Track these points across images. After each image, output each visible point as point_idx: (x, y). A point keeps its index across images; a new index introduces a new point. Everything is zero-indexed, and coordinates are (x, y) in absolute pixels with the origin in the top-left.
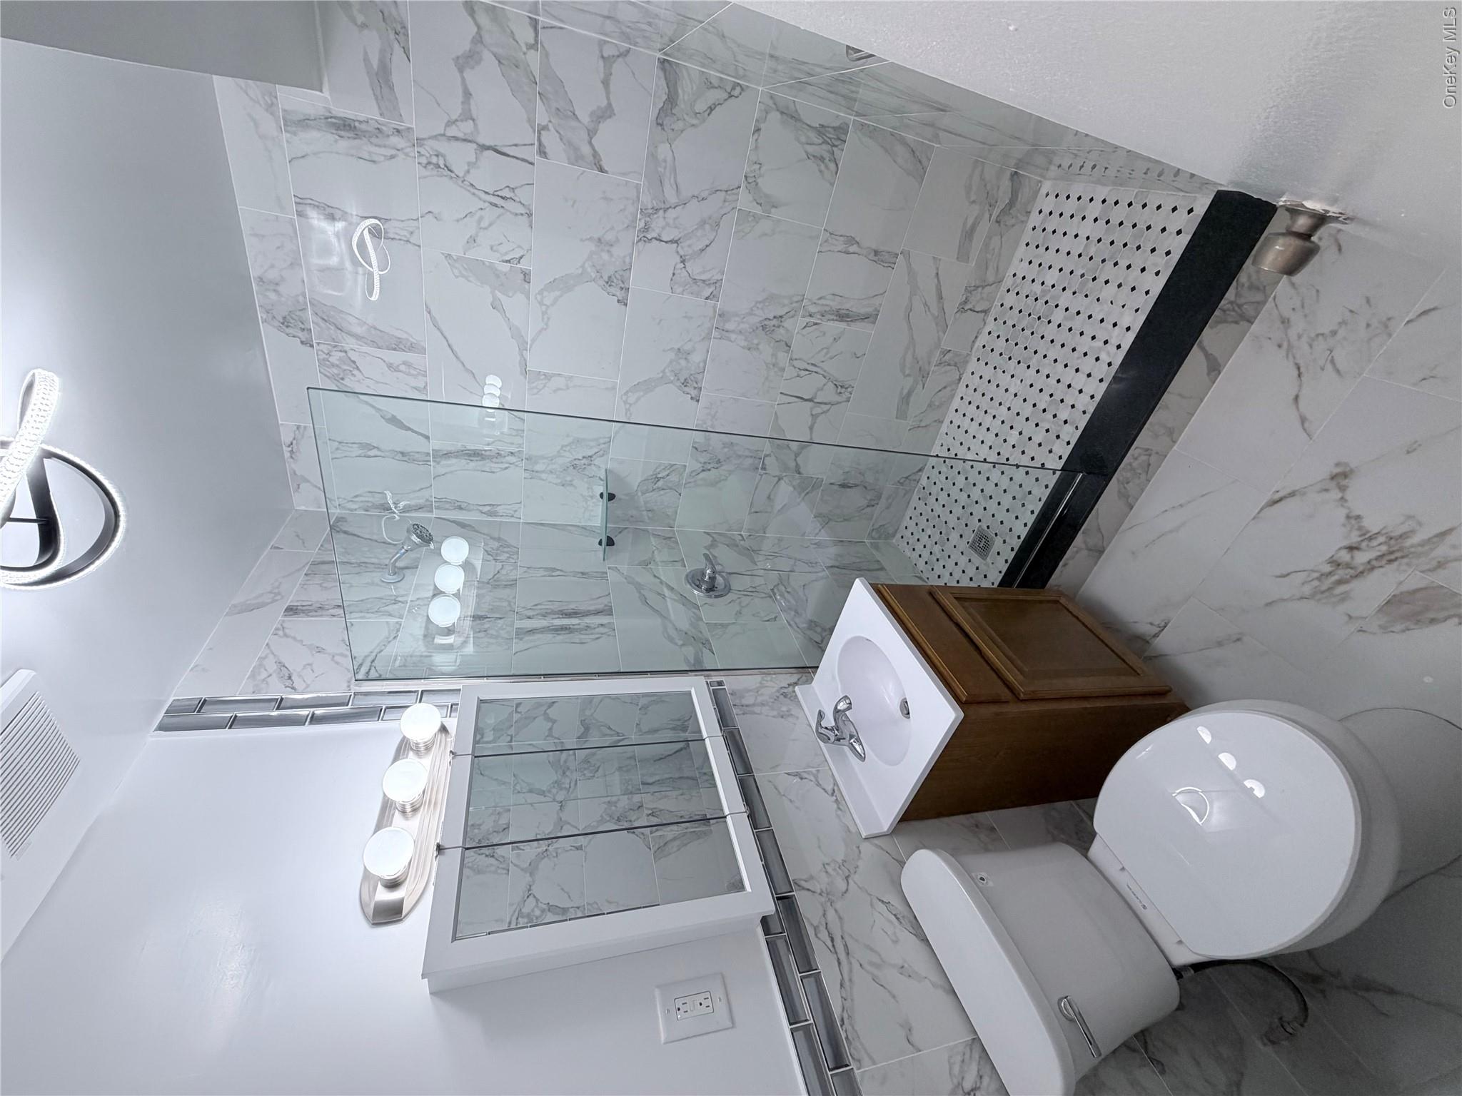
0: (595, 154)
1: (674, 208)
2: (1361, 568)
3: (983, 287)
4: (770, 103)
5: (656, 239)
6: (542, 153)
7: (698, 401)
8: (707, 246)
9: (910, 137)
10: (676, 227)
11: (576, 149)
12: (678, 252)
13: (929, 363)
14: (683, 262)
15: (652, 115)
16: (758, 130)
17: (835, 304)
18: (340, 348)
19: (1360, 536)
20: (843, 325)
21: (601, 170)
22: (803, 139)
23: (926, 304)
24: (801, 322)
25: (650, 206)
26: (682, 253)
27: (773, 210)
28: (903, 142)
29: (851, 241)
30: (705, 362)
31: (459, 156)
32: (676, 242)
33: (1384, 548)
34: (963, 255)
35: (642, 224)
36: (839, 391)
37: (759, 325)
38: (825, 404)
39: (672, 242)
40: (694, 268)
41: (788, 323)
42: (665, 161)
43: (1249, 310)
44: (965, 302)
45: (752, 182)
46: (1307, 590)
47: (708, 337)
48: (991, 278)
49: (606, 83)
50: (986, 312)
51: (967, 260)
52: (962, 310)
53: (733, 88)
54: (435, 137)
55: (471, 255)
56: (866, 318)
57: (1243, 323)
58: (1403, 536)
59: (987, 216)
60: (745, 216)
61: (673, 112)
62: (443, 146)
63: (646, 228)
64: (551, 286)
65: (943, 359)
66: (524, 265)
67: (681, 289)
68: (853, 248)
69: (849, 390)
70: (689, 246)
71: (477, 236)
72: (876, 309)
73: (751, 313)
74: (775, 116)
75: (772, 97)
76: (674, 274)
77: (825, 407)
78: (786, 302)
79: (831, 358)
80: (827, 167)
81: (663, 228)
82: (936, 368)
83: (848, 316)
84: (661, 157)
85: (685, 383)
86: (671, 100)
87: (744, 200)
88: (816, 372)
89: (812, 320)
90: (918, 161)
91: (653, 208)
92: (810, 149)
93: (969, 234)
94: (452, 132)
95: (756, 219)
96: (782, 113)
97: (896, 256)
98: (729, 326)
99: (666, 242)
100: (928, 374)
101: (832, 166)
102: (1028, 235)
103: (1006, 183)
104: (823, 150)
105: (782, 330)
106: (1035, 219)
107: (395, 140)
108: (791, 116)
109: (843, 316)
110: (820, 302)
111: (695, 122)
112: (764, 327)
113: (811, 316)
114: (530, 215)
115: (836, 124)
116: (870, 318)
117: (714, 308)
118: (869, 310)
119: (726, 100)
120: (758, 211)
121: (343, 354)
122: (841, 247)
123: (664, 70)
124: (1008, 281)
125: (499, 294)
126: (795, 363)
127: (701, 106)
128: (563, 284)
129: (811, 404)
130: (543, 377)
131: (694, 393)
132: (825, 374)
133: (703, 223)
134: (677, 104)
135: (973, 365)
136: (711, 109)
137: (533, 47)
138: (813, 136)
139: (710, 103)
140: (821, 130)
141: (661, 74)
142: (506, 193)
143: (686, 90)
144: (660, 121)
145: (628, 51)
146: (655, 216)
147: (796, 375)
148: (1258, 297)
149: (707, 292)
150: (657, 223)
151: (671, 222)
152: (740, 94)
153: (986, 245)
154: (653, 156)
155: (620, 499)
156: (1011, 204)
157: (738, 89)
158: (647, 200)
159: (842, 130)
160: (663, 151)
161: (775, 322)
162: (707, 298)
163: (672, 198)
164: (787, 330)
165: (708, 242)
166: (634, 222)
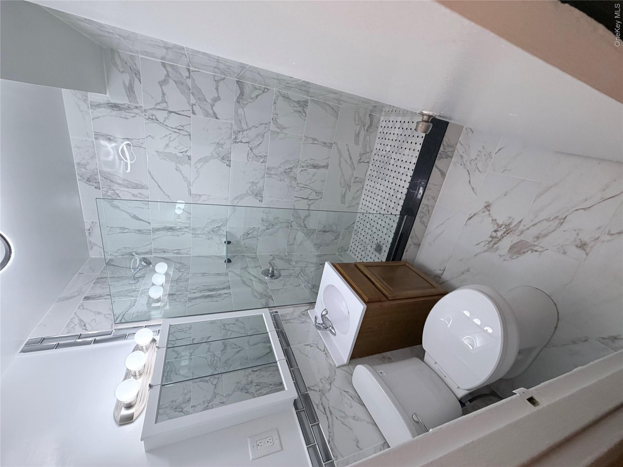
0: (214, 113)
1: (246, 130)
2: (500, 238)
3: (366, 154)
4: (279, 94)
5: (240, 142)
6: (194, 113)
7: (262, 202)
8: (260, 144)
9: (330, 103)
10: (248, 137)
11: (207, 112)
12: (249, 146)
13: (350, 182)
14: (251, 150)
15: (235, 99)
16: (275, 103)
17: (311, 162)
18: (112, 189)
19: (497, 226)
20: (316, 170)
21: (217, 118)
22: (292, 105)
23: (346, 161)
24: (299, 169)
25: (237, 130)
26: (250, 146)
27: (284, 130)
28: (328, 105)
29: (315, 139)
30: (263, 186)
31: (161, 115)
32: (248, 143)
33: (505, 229)
34: (357, 143)
35: (234, 137)
36: (317, 195)
37: (283, 171)
38: (313, 200)
39: (246, 143)
40: (255, 151)
41: (294, 170)
42: (241, 115)
43: (450, 154)
44: (360, 159)
45: (274, 120)
46: (486, 248)
47: (263, 177)
48: (368, 150)
49: (217, 89)
50: (368, 162)
51: (358, 144)
52: (359, 162)
53: (265, 90)
54: (151, 109)
55: (166, 151)
56: (324, 167)
57: (449, 159)
58: (510, 224)
59: (363, 129)
60: (273, 132)
61: (243, 97)
62: (154, 112)
63: (236, 138)
64: (200, 161)
65: (356, 181)
66: (188, 154)
67: (251, 160)
68: (316, 142)
69: (322, 194)
70: (253, 144)
71: (169, 143)
72: (327, 163)
73: (280, 167)
74: (281, 98)
75: (279, 92)
76: (248, 154)
77: (313, 201)
78: (293, 162)
79: (313, 182)
80: (302, 114)
81: (243, 138)
82: (353, 184)
83: (317, 166)
84: (239, 113)
85: (256, 195)
86: (242, 94)
87: (273, 127)
88: (308, 188)
89: (304, 169)
90: (335, 112)
91: (238, 131)
92: (295, 109)
93: (358, 135)
94: (158, 107)
95: (278, 133)
96: (283, 97)
97: (332, 144)
98: (272, 172)
99: (244, 143)
100: (351, 186)
101: (304, 114)
102: (379, 135)
103: (368, 117)
104: (300, 109)
105: (292, 173)
106: (380, 129)
107: (136, 111)
108: (286, 98)
109: (315, 167)
110: (306, 162)
111: (251, 101)
112: (285, 172)
113: (303, 167)
114: (190, 135)
115: (304, 100)
116: (326, 167)
117: (265, 166)
118: (325, 164)
119: (262, 93)
120: (278, 130)
121: (113, 191)
122: (311, 142)
123: (238, 84)
124: (375, 151)
125: (178, 165)
126: (299, 185)
127: (253, 95)
128: (205, 160)
129: (307, 200)
130: (198, 196)
131: (260, 199)
132: (311, 189)
133: (257, 136)
134: (244, 95)
135: (367, 182)
136: (257, 96)
137: (189, 77)
138: (296, 104)
139: (256, 94)
140: (298, 102)
141: (237, 85)
142: (180, 128)
143: (247, 91)
144: (238, 101)
145: (224, 78)
146: (239, 134)
147: (300, 189)
148: (452, 149)
149: (262, 160)
150: (240, 136)
151: (245, 136)
152: (267, 91)
153: (364, 139)
154: (236, 112)
155: (233, 243)
156: (371, 125)
157: (266, 90)
158: (235, 128)
159: (306, 102)
160: (240, 111)
161: (289, 170)
162: (262, 163)
163: (245, 127)
164: (294, 173)
165: (260, 142)
166: (231, 135)
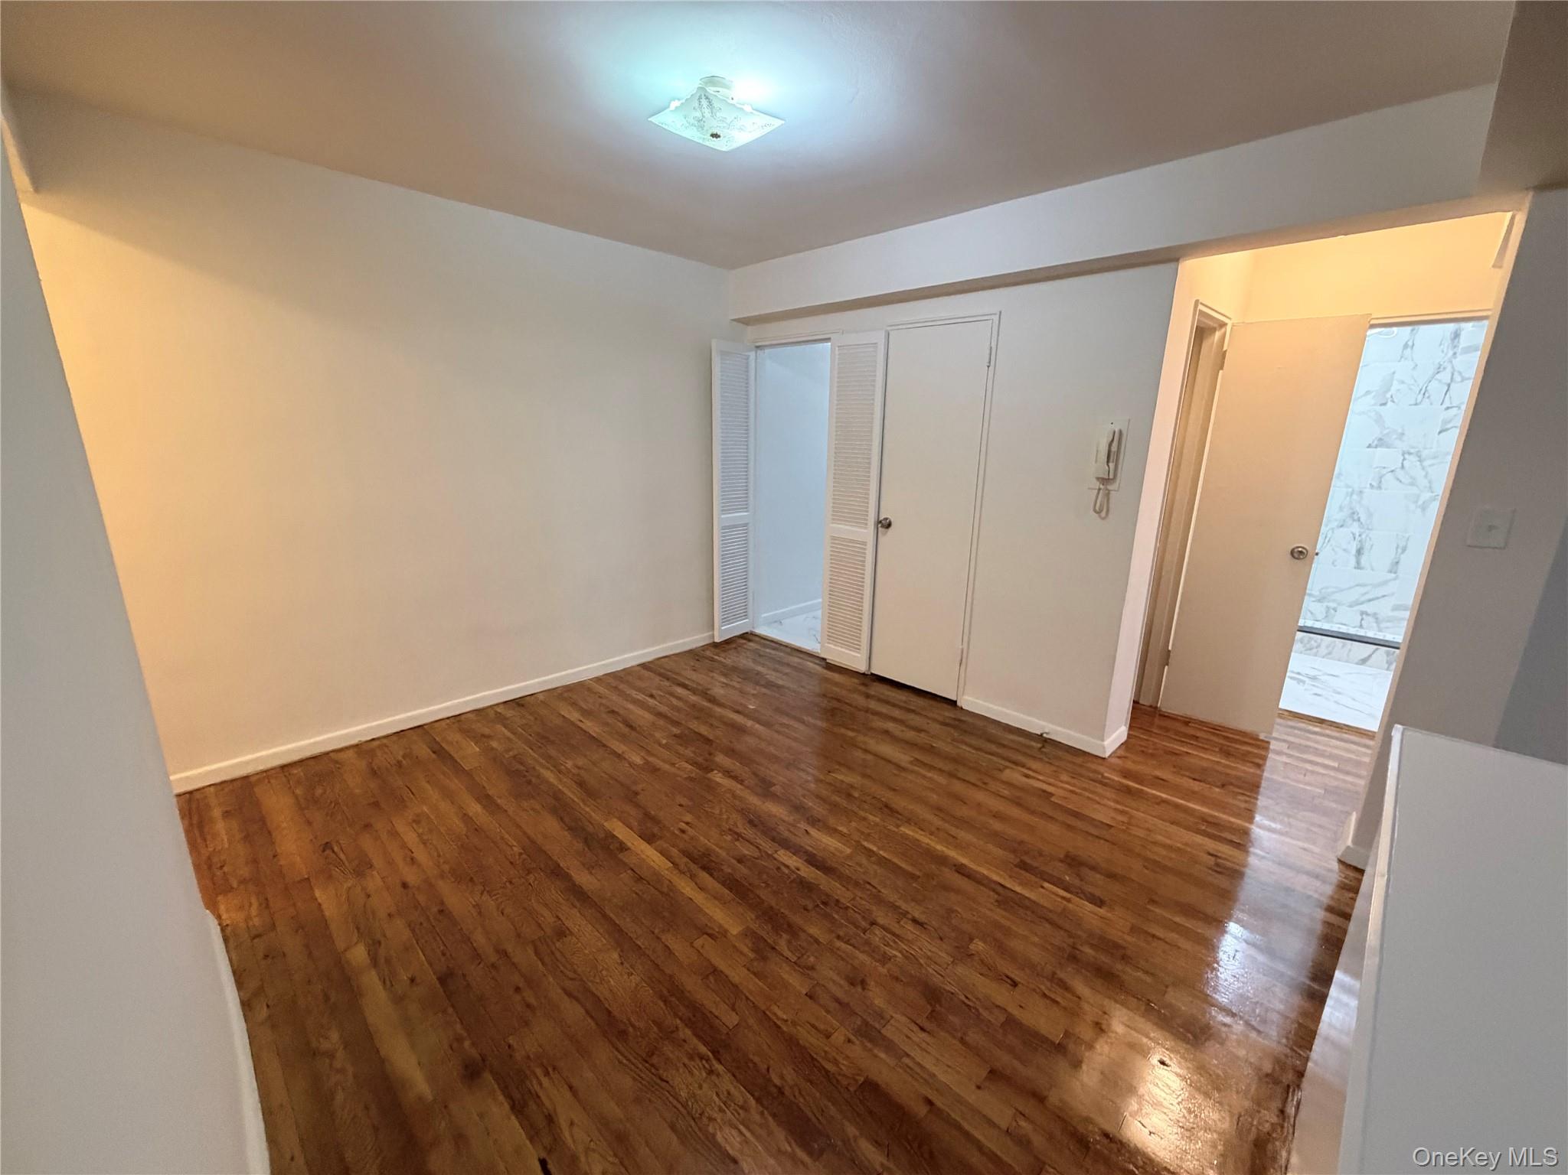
0: (1447, 430)
6: (1448, 408)
10: (1410, 467)
17: (1367, 546)
20: (1354, 552)
21: (1440, 433)
24: (1357, 531)
32: (1403, 467)
35: (1412, 452)
41: (1356, 524)
47: (1348, 486)
52: (1362, 613)
54: (1453, 367)
60: (1417, 497)
63: (1410, 454)
65: (1330, 607)
67: (1377, 472)
68: (1400, 550)
73: (1361, 506)
79: (1332, 549)
87: (1425, 497)
88: (1324, 543)
94: (1456, 374)
95: (1416, 502)
97: (1395, 573)
98: (1353, 497)
105: (1351, 522)
109: (1359, 552)
112: (1354, 513)
113: (1360, 536)
117: (1365, 488)
120: (1420, 502)
122: (1401, 545)
125: (1373, 394)
126: (1330, 532)
132: (1323, 548)
133: (1413, 478)
142: (1427, 395)
146: (1418, 456)
149: (1375, 484)
158: (1425, 453)
163: (1426, 463)
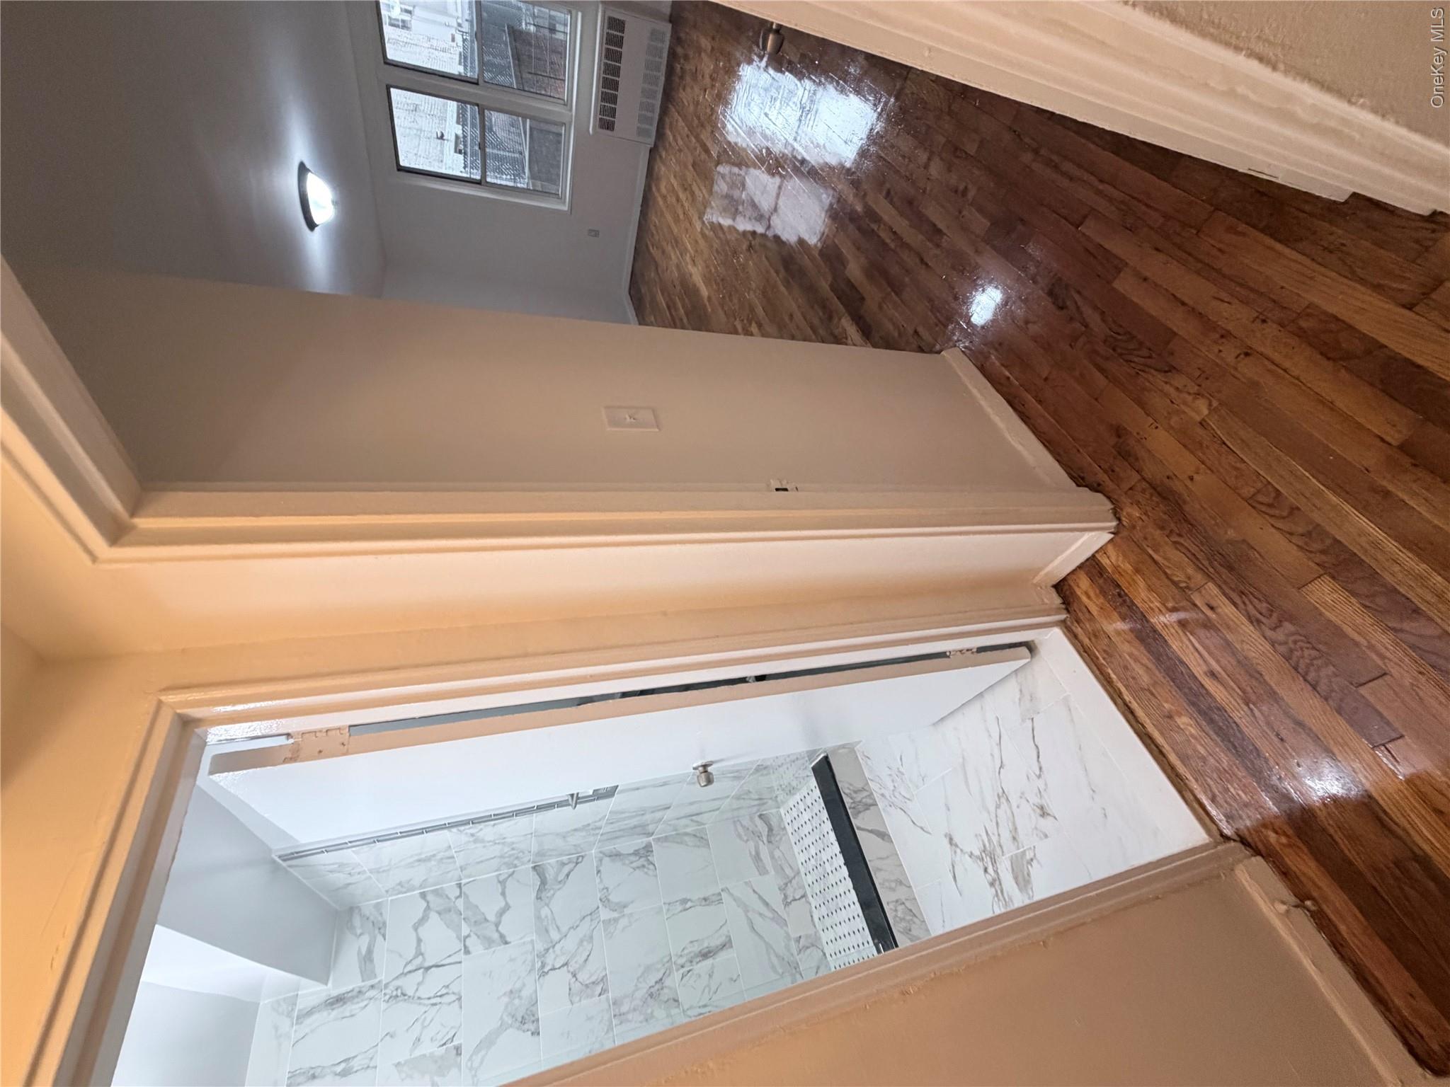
0: (502, 936)
1: (559, 942)
3: (791, 881)
4: (601, 855)
5: (551, 970)
6: (467, 952)
8: (588, 956)
9: (689, 830)
12: (569, 972)
14: (575, 976)
15: (534, 895)
16: (599, 872)
17: (696, 948)
19: (980, 861)
20: (709, 962)
21: (506, 943)
22: (627, 862)
23: (761, 915)
24: (677, 975)
25: (542, 950)
26: (572, 970)
27: (625, 910)
28: (686, 834)
29: (685, 901)
31: (412, 983)
34: (763, 871)
35: (540, 963)
37: (647, 996)
39: (563, 966)
40: (583, 975)
41: (668, 982)
44: (786, 897)
45: (605, 901)
48: (791, 874)
49: (503, 894)
50: (803, 896)
51: (767, 872)
52: (787, 904)
53: (578, 859)
54: (396, 978)
55: (416, 1053)
56: (723, 946)
59: (761, 843)
60: (607, 923)
61: (546, 887)
62: (400, 982)
63: (543, 965)
64: (478, 1049)
65: (801, 945)
68: (689, 904)
70: (576, 962)
72: (727, 937)
73: (637, 989)
76: (570, 989)
78: (659, 966)
79: (715, 993)
80: (648, 869)
81: (555, 959)
82: (800, 956)
83: (710, 952)
84: (544, 916)
86: (543, 882)
87: (605, 914)
89: (685, 969)
90: (701, 839)
91: (545, 950)
92: (635, 865)
93: (757, 857)
94: (408, 969)
95: (616, 920)
96: (610, 856)
97: (720, 894)
98: (624, 1008)
99: (559, 968)
100: (798, 964)
101: (651, 867)
102: (793, 839)
103: (758, 822)
104: (642, 861)
105: (666, 991)
106: (789, 829)
107: (370, 993)
108: (615, 856)
109: (706, 955)
110: (684, 953)
111: (559, 887)
112: (651, 995)
115: (644, 845)
116: (726, 945)
118: (723, 939)
119: (575, 867)
120: (615, 915)
122: (680, 908)
123: (536, 871)
124: (802, 870)
127: (561, 877)
128: (488, 1042)
134: (547, 883)
135: (825, 937)
136: (568, 875)
137: (460, 896)
138: (633, 858)
139: (566, 873)
140: (636, 853)
141: (535, 873)
142: (444, 991)
143: (550, 874)
144: (539, 897)
145: (514, 872)
149: (598, 989)
150: (550, 958)
151: (559, 953)
152: (582, 859)
153: (772, 857)
154: (538, 918)
156: (770, 829)
158: (540, 947)
160: (545, 911)
161: (658, 987)
162: (600, 995)
163: (556, 936)
164: (670, 988)
165: (588, 953)
166: (533, 965)
